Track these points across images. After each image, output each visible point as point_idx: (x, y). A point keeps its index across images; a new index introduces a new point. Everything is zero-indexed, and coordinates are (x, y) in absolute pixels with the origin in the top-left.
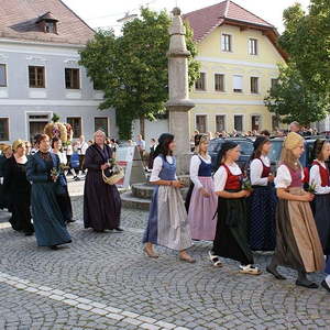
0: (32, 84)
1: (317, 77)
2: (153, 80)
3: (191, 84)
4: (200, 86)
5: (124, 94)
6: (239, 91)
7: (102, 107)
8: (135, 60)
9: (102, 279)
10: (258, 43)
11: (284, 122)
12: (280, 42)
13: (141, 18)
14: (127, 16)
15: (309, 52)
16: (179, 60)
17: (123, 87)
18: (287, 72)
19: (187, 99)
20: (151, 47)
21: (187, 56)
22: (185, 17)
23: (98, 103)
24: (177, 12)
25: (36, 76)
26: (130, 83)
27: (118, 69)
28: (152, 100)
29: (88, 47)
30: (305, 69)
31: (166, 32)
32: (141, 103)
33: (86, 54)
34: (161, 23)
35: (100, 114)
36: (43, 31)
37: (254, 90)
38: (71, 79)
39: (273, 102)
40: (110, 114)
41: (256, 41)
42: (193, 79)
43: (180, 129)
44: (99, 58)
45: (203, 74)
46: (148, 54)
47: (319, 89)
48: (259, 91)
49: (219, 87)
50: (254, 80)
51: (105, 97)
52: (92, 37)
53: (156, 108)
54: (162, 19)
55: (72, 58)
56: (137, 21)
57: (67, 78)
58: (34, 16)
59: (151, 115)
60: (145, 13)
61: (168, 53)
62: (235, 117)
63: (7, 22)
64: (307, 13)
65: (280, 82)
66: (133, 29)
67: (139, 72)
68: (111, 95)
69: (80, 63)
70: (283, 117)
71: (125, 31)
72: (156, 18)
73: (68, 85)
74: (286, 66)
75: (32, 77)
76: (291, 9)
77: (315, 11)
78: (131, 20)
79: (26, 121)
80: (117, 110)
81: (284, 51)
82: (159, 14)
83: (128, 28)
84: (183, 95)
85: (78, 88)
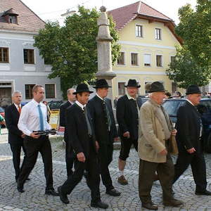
1: (202, 55)
2: (87, 58)
3: (114, 60)
4: (121, 61)
5: (66, 67)
6: (148, 65)
7: (50, 77)
8: (74, 43)
10: (162, 31)
11: (180, 86)
12: (176, 31)
13: (79, 14)
14: (68, 12)
15: (196, 38)
16: (105, 43)
17: (65, 62)
18: (181, 52)
19: (111, 71)
20: (86, 34)
21: (110, 40)
22: (109, 13)
23: (47, 74)
24: (103, 9)
25: (3, 55)
26: (71, 60)
27: (62, 49)
28: (87, 71)
29: (40, 34)
30: (194, 50)
31: (96, 23)
32: (78, 74)
33: (39, 39)
34: (92, 17)
35: (49, 82)
36: (8, 22)
37: (159, 64)
38: (28, 56)
39: (172, 73)
40: (56, 82)
41: (160, 30)
42: (116, 57)
44: (48, 42)
45: (123, 53)
46: (84, 39)
47: (204, 64)
48: (162, 65)
49: (134, 62)
50: (159, 58)
51: (52, 69)
52: (43, 27)
53: (90, 77)
54: (94, 14)
55: (29, 42)
56: (75, 15)
57: (25, 56)
58: (1, 11)
59: (86, 82)
60: (81, 10)
61: (97, 38)
62: (146, 83)
64: (195, 11)
65: (177, 59)
66: (73, 21)
67: (77, 52)
68: (57, 68)
69: (35, 45)
70: (179, 83)
71: (67, 22)
72: (89, 14)
73: (26, 61)
74: (181, 48)
76: (184, 8)
77: (200, 10)
78: (71, 15)
80: (61, 79)
81: (180, 37)
82: (91, 10)
83: (69, 21)
84: (108, 68)
85: (33, 63)
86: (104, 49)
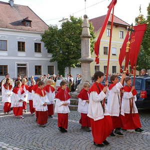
0: (19, 50)
2: (75, 49)
3: (92, 51)
5: (61, 55)
6: (115, 55)
7: (51, 61)
8: (67, 40)
9: (45, 144)
13: (70, 21)
14: (63, 19)
16: (86, 39)
17: (61, 52)
19: (90, 57)
20: (75, 34)
21: (90, 37)
22: (90, 21)
23: (49, 59)
25: (21, 46)
26: (65, 50)
27: (59, 43)
28: (74, 58)
29: (45, 33)
31: (81, 26)
32: (69, 59)
33: (45, 36)
34: (79, 23)
35: (50, 64)
36: (25, 26)
38: (37, 48)
40: (55, 64)
41: (123, 32)
43: (86, 72)
44: (50, 38)
46: (73, 37)
49: (106, 53)
51: (53, 56)
52: (47, 29)
53: (77, 62)
54: (80, 21)
55: (38, 38)
56: (68, 22)
57: (36, 47)
58: (21, 19)
59: (74, 65)
60: (72, 18)
61: (81, 36)
62: (113, 67)
63: (9, 21)
64: (146, 19)
66: (66, 25)
67: (69, 45)
68: (56, 56)
69: (42, 40)
71: (63, 26)
72: (77, 21)
73: (36, 51)
75: (19, 46)
78: (65, 21)
79: (16, 67)
82: (78, 19)
83: (64, 25)
84: (88, 56)
85: (40, 52)
86: (86, 43)
